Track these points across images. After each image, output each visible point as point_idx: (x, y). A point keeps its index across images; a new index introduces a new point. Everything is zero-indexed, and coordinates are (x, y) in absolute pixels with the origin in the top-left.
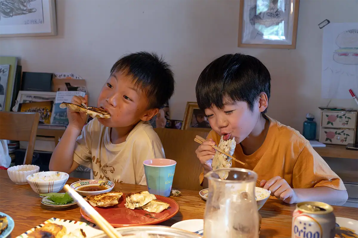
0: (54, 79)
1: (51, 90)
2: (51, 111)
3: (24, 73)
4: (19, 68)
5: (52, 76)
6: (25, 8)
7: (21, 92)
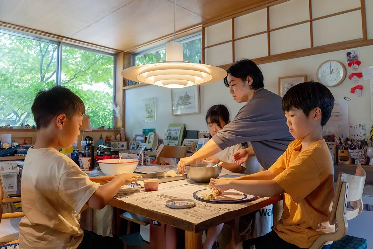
0: (198, 133)
1: (198, 138)
2: (196, 148)
3: (187, 131)
4: (185, 128)
5: (198, 132)
6: (188, 102)
7: (185, 139)
